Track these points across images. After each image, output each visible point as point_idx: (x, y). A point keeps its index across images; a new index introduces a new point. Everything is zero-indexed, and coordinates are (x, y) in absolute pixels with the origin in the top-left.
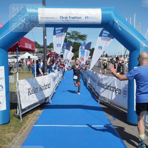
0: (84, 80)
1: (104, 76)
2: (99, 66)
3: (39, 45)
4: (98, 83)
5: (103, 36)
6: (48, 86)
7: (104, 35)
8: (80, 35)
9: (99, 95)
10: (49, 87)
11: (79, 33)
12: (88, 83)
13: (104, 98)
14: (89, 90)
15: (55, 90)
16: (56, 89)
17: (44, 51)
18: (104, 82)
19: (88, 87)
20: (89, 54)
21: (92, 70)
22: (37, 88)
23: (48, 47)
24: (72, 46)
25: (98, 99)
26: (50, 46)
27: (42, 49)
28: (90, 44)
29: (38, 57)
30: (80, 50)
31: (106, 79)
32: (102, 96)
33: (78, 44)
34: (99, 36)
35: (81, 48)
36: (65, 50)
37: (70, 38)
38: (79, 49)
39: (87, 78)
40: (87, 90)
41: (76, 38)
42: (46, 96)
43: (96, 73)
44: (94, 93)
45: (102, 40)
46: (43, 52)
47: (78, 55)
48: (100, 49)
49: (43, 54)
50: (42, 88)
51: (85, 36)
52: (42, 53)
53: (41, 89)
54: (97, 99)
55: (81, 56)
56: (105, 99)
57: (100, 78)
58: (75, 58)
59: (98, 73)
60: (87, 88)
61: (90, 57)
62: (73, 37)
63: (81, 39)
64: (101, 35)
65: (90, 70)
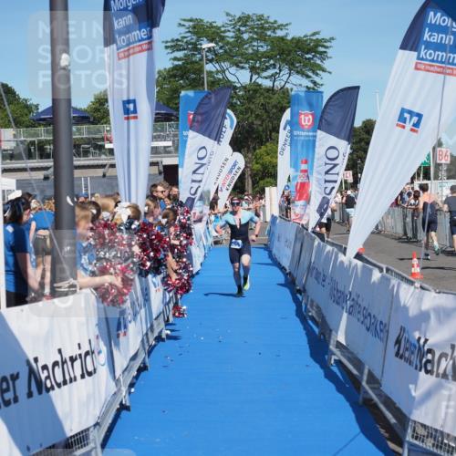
0: (310, 322)
1: (432, 300)
2: (410, 235)
3: (28, 108)
4: (398, 342)
5: (429, 45)
6: (83, 366)
7: (436, 38)
8: (282, 39)
9: (403, 419)
10: (90, 369)
11: (281, 27)
12: (339, 345)
13: (434, 434)
14: (340, 388)
15: (124, 389)
16: (132, 385)
17: (55, 142)
18: (436, 336)
19: (335, 369)
20: (343, 162)
21: (359, 263)
22: (15, 377)
23: (83, 118)
24: (232, 107)
25: (401, 444)
26: (97, 110)
27: (43, 134)
28: (348, 96)
29: (20, 185)
30: (283, 135)
31: (444, 314)
32: (424, 426)
33: (275, 99)
34: (404, 47)
35: (288, 123)
36: (191, 134)
37: (217, 58)
38: (276, 130)
39: (330, 310)
40: (332, 387)
41: (256, 56)
42: (71, 429)
43: (384, 280)
44: (376, 406)
45: (417, 68)
46: (49, 148)
47: (275, 166)
48: (409, 126)
49: (49, 163)
50: (43, 375)
51: (319, 43)
52: (44, 155)
53: (40, 384)
54: (392, 445)
55: (291, 172)
56: (440, 445)
57: (412, 312)
58: (254, 183)
59: (394, 281)
60: (329, 375)
61: (350, 180)
62: (242, 54)
63: (292, 66)
64: (411, 40)
65: (348, 258)
